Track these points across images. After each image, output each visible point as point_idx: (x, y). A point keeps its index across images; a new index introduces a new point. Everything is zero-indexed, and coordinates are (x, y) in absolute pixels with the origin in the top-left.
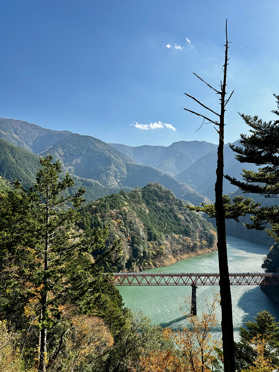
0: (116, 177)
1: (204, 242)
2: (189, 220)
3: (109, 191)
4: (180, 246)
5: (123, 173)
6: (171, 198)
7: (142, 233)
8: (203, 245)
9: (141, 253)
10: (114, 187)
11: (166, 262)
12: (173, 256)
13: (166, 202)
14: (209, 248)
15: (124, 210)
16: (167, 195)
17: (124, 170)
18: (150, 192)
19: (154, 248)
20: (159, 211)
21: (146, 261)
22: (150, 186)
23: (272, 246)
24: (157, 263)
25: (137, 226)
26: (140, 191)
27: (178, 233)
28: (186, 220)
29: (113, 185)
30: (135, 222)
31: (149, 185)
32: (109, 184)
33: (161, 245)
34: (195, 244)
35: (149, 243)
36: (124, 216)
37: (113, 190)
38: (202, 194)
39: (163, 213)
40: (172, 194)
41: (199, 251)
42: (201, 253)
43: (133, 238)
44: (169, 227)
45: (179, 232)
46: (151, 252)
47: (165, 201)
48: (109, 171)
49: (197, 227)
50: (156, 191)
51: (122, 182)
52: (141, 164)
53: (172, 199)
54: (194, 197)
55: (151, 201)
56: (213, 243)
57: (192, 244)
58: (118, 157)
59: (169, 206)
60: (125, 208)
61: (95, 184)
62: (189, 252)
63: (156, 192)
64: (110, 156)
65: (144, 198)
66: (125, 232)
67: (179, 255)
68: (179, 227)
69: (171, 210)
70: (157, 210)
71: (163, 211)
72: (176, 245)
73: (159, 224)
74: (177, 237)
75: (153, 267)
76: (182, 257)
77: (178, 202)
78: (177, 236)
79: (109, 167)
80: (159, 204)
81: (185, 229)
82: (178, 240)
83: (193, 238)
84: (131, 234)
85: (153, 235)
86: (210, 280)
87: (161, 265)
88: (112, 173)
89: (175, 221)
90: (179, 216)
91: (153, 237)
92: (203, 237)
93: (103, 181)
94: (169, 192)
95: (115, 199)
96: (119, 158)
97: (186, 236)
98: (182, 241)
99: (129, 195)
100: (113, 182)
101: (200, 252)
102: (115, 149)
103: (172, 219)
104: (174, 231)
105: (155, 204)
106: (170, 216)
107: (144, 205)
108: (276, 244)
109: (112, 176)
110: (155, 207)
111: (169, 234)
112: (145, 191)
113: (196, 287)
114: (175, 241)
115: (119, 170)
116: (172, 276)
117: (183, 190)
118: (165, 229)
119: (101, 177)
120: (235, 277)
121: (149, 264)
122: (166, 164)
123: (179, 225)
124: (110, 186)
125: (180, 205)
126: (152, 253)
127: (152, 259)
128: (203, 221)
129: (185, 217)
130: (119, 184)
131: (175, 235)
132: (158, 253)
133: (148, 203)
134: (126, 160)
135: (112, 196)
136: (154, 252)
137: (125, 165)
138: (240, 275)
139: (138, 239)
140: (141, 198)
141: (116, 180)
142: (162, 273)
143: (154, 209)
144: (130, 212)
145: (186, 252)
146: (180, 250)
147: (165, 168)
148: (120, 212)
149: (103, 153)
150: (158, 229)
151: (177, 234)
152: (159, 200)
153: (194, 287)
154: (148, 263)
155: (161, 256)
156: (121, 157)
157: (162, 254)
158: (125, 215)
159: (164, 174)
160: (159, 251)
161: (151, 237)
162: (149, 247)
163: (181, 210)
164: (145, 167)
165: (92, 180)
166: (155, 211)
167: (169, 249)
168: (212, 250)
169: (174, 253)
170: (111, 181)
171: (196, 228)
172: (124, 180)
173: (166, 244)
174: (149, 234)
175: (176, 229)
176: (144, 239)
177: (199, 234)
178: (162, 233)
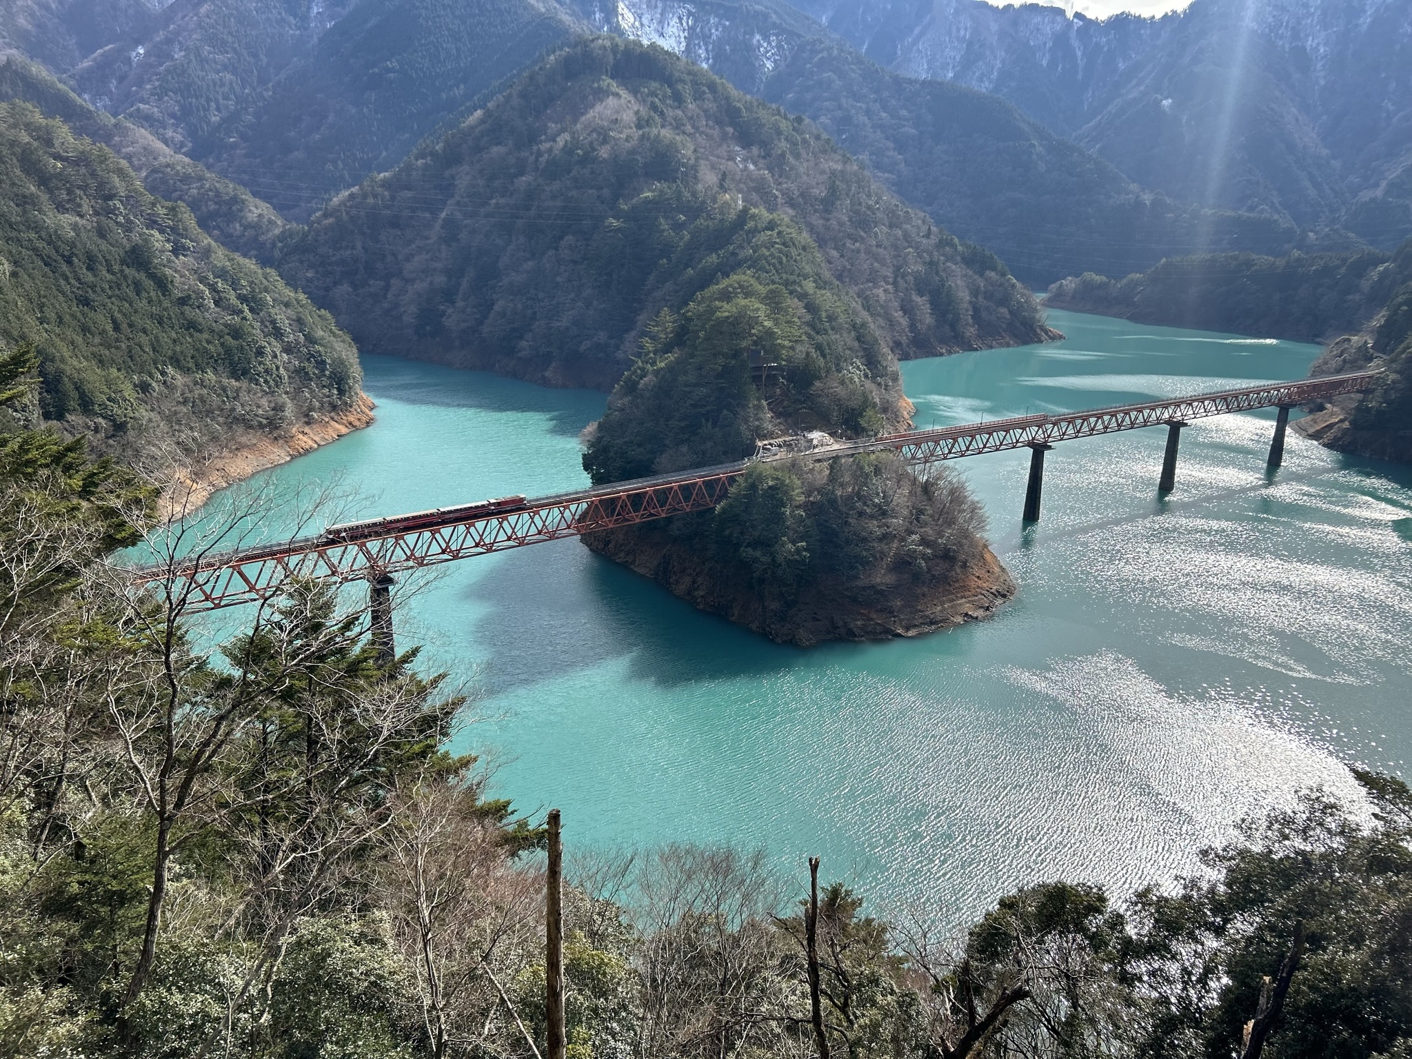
6: (121, 189)
14: (336, 420)
16: (92, 174)
20: (68, 260)
27: (193, 365)
28: (221, 302)
34: (279, 410)
39: (92, 270)
40: (120, 172)
41: (301, 436)
42: (311, 443)
44: (145, 340)
45: (196, 362)
49: (278, 333)
50: (27, 149)
53: (126, 197)
57: (265, 411)
59: (119, 235)
62: (255, 444)
67: (219, 464)
68: (191, 336)
69: (138, 257)
70: (57, 253)
71: (90, 263)
73: (85, 328)
76: (228, 469)
77: (162, 210)
80: (65, 223)
81: (222, 344)
82: (201, 399)
83: (266, 382)
89: (165, 309)
90: (185, 283)
91: (73, 394)
92: (307, 377)
94: (102, 160)
97: (232, 376)
101: (304, 441)
103: (149, 299)
104: (171, 358)
105: (35, 226)
106: (138, 288)
110: (40, 238)
111: (151, 375)
113: (391, 581)
123: (191, 326)
128: (295, 303)
129: (214, 289)
143: (35, 249)
145: (247, 446)
150: (85, 349)
151: (188, 371)
152: (51, 201)
153: (380, 582)
161: (62, 397)
166: (50, 263)
168: (350, 423)
175: (178, 349)
178: (114, 374)
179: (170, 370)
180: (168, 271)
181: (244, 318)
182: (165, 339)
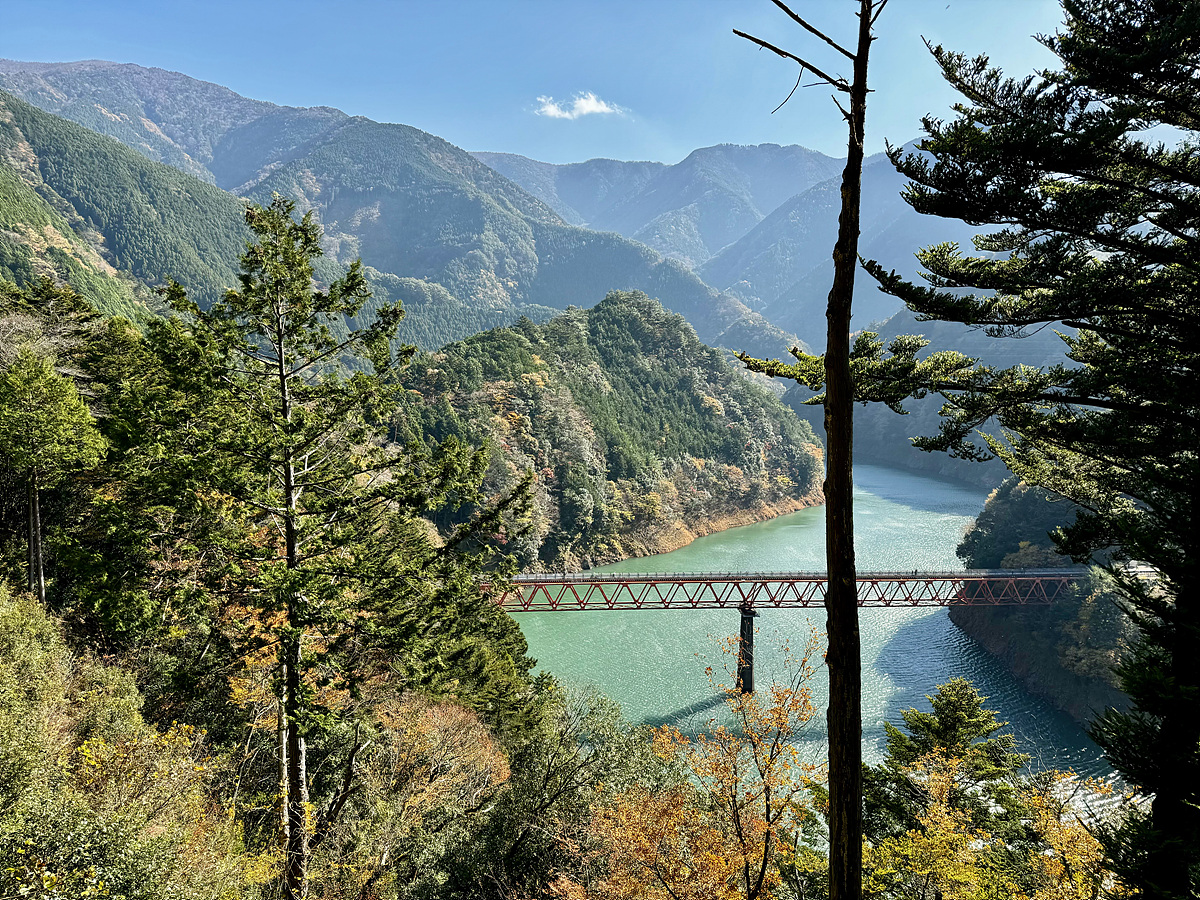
0: (500, 271)
1: (783, 480)
2: (739, 412)
3: (479, 318)
4: (707, 495)
5: (526, 260)
6: (684, 342)
7: (588, 454)
8: (780, 489)
9: (586, 514)
10: (495, 305)
11: (664, 542)
12: (687, 522)
13: (667, 356)
14: (796, 498)
15: (532, 382)
16: (669, 332)
17: (529, 248)
18: (615, 321)
19: (627, 500)
20: (644, 385)
21: (602, 539)
22: (616, 304)
23: (995, 491)
24: (636, 544)
25: (573, 433)
26: (580, 321)
27: (703, 453)
28: (730, 413)
29: (492, 298)
30: (567, 419)
31: (612, 301)
32: (480, 296)
33: (647, 490)
34: (754, 488)
35: (610, 484)
36: (532, 401)
37: (492, 315)
38: (783, 329)
39: (656, 391)
40: (686, 331)
41: (767, 507)
42: (773, 513)
43: (561, 471)
44: (676, 436)
45: (705, 452)
46: (618, 512)
47: (662, 352)
48: (478, 252)
49: (763, 435)
50: (635, 319)
51: (521, 288)
52: (583, 226)
53: (686, 346)
54: (757, 337)
55: (617, 354)
56: (810, 482)
57: (744, 488)
58: (508, 202)
59: (677, 370)
60: (535, 376)
61: (433, 297)
62: (733, 510)
63: (633, 322)
64: (477, 200)
65: (594, 342)
66: (536, 454)
67: (706, 520)
68: (706, 434)
69: (685, 383)
70: (640, 380)
71: (656, 387)
72: (695, 491)
73: (643, 427)
74: (699, 468)
75: (624, 557)
76: (711, 524)
77: (705, 354)
78: (699, 463)
79: (475, 237)
80: (646, 363)
81: (724, 440)
82: (703, 476)
83: (748, 468)
84: (555, 459)
85: (623, 461)
86: (796, 591)
87: (649, 551)
88: (488, 256)
89: (694, 416)
90: (710, 400)
91: (625, 466)
92: (779, 465)
93: (457, 287)
94: (677, 323)
95: (499, 346)
96: (510, 206)
97: (726, 462)
98: (715, 480)
99: (546, 332)
100: (491, 291)
101: (768, 510)
102: (494, 173)
103: (686, 410)
104: (690, 448)
105: (630, 364)
106: (680, 402)
107: (594, 365)
108: (1005, 485)
109: (487, 269)
110: (631, 372)
111: (675, 458)
112: (599, 319)
113: (754, 614)
114: (691, 477)
115: (511, 249)
116: (679, 581)
117: (723, 316)
118: (662, 441)
119: (452, 271)
120: (873, 583)
121: (613, 549)
122: (669, 228)
123: (707, 427)
124: (482, 302)
125: (712, 365)
126: (622, 515)
127: (620, 532)
128: (783, 415)
129: (727, 405)
130: (513, 296)
131: (694, 459)
132: (639, 515)
133: (608, 362)
134: (532, 214)
135: (490, 337)
136: (628, 514)
137: (530, 229)
138: (890, 578)
139: (577, 472)
140: (585, 345)
141: (503, 283)
142: (652, 574)
143: (627, 379)
144: (550, 387)
145: (727, 511)
146: (708, 505)
147: (666, 242)
148: (520, 388)
149: (453, 188)
150: (640, 440)
151: (700, 456)
152: (643, 349)
153: (747, 613)
154: (607, 544)
155: (648, 525)
156: (518, 203)
157: (651, 518)
158: (535, 397)
159: (660, 260)
160: (641, 510)
161: (618, 467)
162: (611, 498)
163: (715, 383)
164: (598, 237)
165: (422, 283)
166: (634, 386)
167: (676, 504)
168: (807, 502)
169: (690, 513)
170: (485, 286)
171: (760, 437)
172: (530, 280)
173: (664, 488)
174: (612, 458)
175: (696, 442)
176: (594, 472)
177: (769, 455)
178: (652, 456)
179: (687, 455)
180: (701, 393)
181: (743, 424)
182: (689, 436)
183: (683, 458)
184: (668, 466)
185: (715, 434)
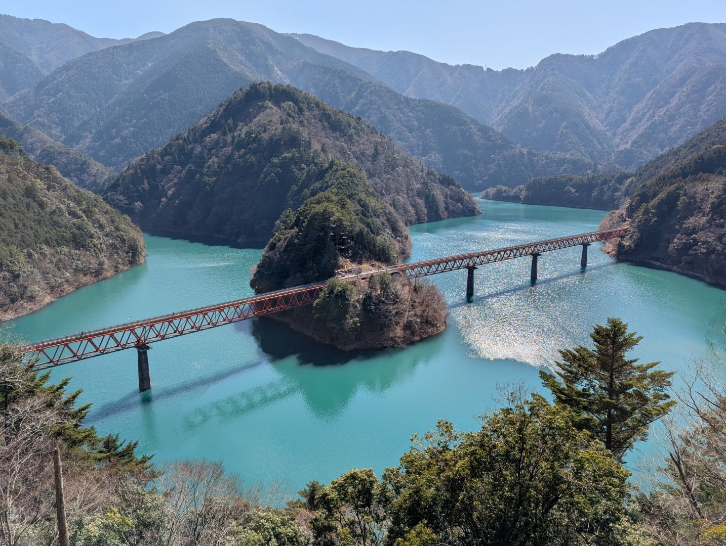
2: (79, 212)
27: (56, 244)
28: (72, 212)
33: (17, 277)
34: (101, 265)
45: (58, 242)
57: (94, 266)
59: (20, 182)
68: (55, 229)
69: (29, 192)
81: (71, 233)
83: (95, 251)
89: (42, 217)
97: (76, 248)
103: (34, 213)
104: (45, 241)
111: (34, 249)
113: (148, 348)
116: (64, 343)
123: (56, 224)
128: (110, 212)
129: (68, 207)
167: (42, 285)
169: (55, 289)
175: (49, 236)
178: (14, 248)
179: (44, 247)
180: (44, 199)
181: (83, 220)
182: (42, 232)
183: (41, 249)
184: (30, 255)
185: (62, 229)
